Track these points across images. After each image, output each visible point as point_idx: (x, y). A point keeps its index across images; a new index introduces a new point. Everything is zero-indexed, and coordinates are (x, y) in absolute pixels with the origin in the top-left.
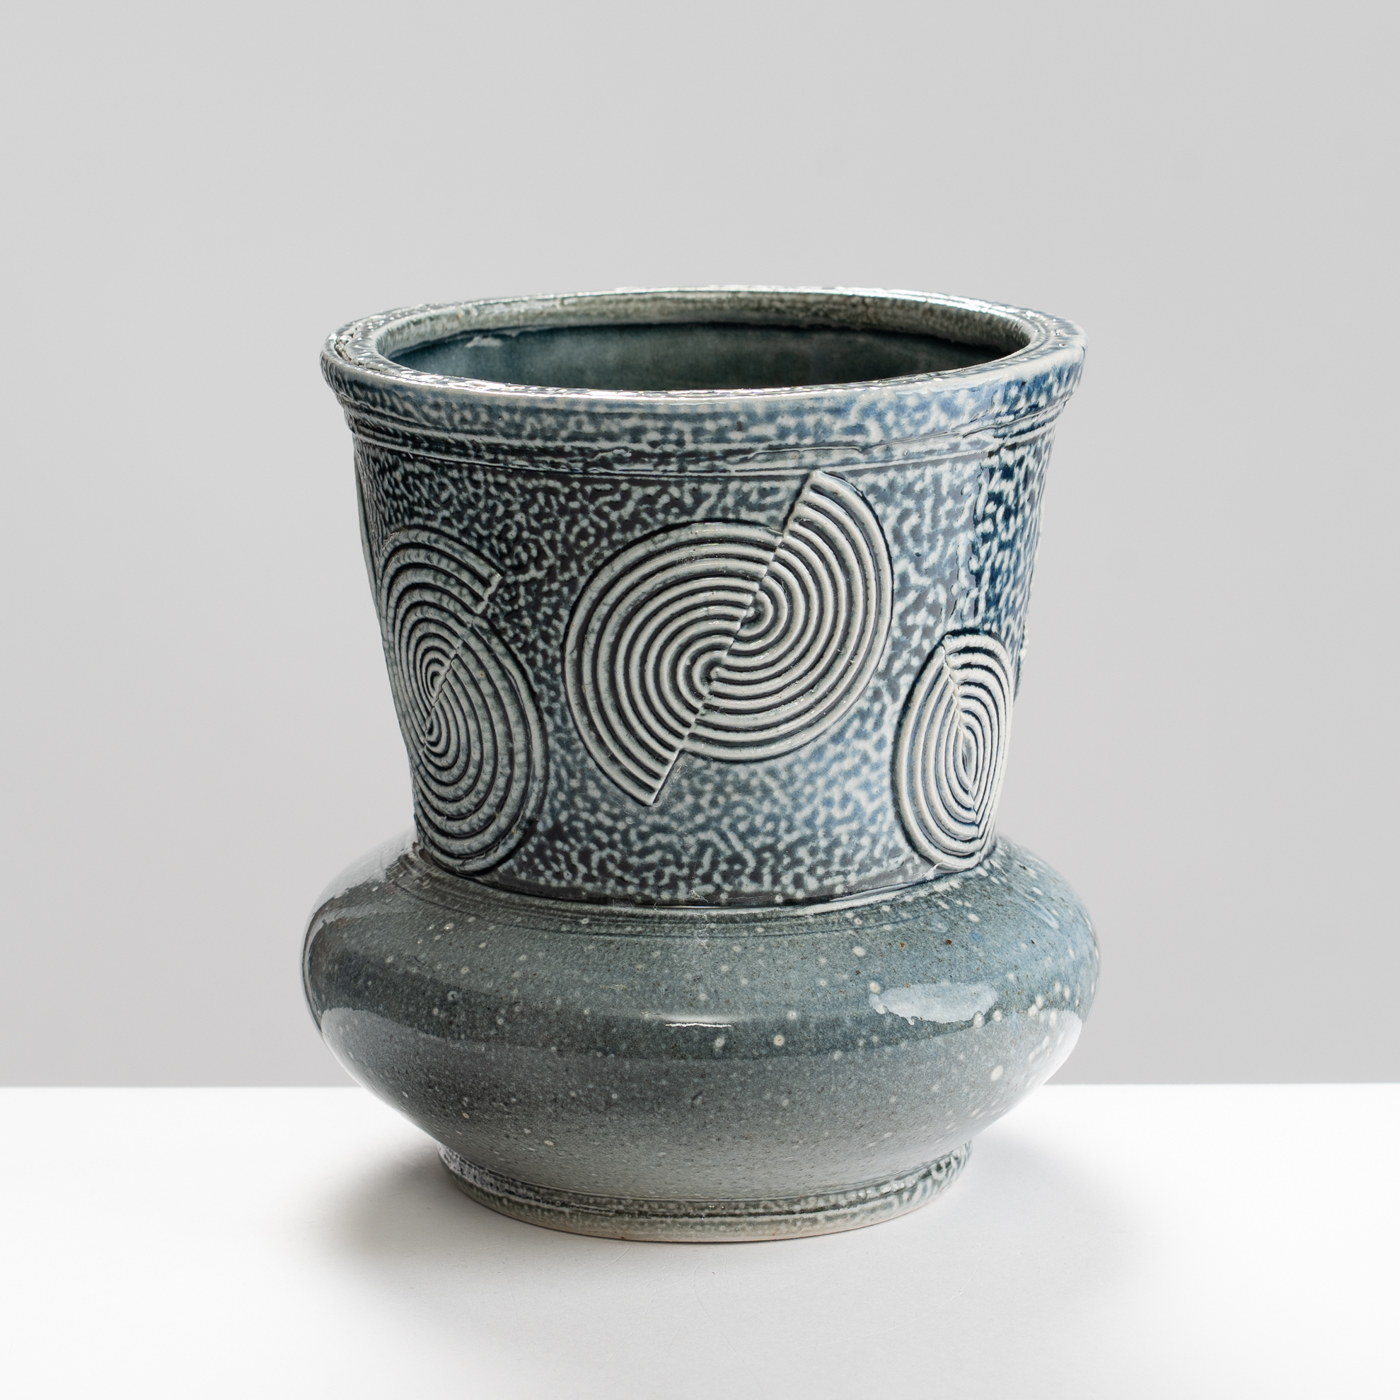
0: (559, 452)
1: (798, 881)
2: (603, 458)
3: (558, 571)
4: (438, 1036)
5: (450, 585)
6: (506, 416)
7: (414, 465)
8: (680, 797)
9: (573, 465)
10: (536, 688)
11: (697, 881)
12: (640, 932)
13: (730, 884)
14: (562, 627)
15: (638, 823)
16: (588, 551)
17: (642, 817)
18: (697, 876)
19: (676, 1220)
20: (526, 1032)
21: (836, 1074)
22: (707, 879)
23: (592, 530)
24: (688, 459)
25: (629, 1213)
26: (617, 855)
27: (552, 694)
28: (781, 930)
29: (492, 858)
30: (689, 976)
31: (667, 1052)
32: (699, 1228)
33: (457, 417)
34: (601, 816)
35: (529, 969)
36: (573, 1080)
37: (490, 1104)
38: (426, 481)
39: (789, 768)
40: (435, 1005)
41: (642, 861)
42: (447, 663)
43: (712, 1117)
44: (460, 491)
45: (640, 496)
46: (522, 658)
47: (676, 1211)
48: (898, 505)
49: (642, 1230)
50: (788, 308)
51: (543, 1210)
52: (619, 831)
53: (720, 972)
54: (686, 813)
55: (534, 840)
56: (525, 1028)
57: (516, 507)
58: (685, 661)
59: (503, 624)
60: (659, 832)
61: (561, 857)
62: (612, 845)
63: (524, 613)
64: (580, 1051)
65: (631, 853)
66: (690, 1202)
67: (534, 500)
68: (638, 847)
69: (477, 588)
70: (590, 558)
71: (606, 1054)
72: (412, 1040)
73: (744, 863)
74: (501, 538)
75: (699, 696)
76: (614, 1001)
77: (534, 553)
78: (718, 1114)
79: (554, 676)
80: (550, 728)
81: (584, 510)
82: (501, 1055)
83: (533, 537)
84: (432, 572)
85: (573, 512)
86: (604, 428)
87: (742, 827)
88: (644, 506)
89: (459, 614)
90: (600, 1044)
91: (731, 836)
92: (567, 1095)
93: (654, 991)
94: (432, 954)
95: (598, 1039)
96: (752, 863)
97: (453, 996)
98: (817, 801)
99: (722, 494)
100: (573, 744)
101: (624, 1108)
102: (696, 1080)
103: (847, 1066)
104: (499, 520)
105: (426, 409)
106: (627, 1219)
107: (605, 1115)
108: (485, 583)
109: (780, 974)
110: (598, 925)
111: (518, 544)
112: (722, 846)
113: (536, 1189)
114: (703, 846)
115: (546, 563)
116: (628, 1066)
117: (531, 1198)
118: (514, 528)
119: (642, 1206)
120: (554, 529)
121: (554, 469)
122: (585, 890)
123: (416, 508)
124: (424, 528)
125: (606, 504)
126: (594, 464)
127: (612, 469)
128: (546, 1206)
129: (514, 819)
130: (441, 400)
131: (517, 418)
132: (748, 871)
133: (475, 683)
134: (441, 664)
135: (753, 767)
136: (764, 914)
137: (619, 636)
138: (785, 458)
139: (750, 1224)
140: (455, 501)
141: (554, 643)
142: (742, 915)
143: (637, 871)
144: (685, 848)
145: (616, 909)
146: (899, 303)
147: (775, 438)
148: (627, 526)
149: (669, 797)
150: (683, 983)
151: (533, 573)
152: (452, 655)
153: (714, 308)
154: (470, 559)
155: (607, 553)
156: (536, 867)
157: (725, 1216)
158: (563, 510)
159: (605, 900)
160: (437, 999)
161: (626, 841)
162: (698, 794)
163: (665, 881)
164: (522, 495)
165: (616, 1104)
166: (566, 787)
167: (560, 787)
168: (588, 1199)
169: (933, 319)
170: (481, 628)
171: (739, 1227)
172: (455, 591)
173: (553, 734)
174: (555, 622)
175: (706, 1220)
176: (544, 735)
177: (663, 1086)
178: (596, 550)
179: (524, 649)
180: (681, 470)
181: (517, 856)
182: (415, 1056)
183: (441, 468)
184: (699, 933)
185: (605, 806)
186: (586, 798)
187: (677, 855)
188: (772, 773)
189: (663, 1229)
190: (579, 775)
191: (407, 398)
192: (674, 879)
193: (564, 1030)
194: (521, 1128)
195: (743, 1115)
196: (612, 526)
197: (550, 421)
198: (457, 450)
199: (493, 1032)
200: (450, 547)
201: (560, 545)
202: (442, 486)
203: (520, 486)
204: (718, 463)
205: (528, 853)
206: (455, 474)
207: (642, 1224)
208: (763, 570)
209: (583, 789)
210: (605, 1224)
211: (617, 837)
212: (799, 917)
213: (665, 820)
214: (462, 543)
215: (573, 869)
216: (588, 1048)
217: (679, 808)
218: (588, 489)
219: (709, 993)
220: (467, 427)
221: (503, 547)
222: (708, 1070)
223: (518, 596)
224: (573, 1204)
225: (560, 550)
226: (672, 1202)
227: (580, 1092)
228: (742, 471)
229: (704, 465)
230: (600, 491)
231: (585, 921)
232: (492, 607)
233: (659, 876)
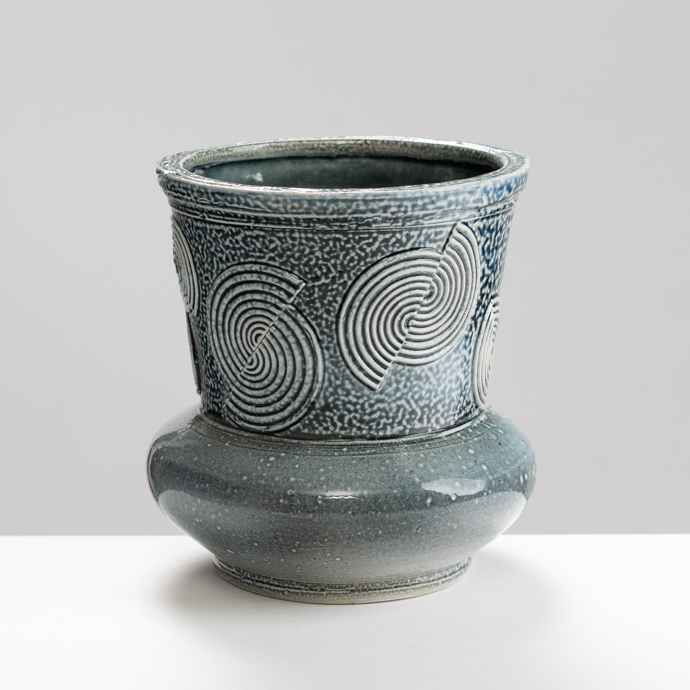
0: (345, 220)
1: (437, 421)
2: (368, 222)
3: (337, 279)
4: (284, 512)
5: (273, 290)
6: (318, 204)
7: (252, 232)
8: (390, 384)
9: (351, 226)
10: (320, 337)
11: (395, 425)
12: (374, 452)
13: (410, 425)
14: (337, 306)
15: (369, 398)
16: (353, 268)
17: (371, 396)
18: (396, 422)
19: (381, 591)
20: (335, 506)
21: (476, 511)
22: (400, 423)
23: (356, 258)
24: (407, 220)
25: (357, 591)
26: (358, 416)
27: (330, 339)
28: (436, 445)
29: (288, 423)
30: (407, 471)
31: (406, 508)
32: (391, 594)
33: (289, 207)
34: (351, 398)
35: (328, 475)
36: (360, 527)
37: (312, 543)
38: (261, 239)
39: (437, 366)
40: (280, 498)
41: (370, 418)
42: (267, 329)
43: (424, 537)
44: (283, 243)
45: (382, 239)
46: (313, 323)
47: (380, 587)
48: (485, 236)
49: (364, 598)
50: (327, 147)
51: (310, 594)
52: (360, 404)
53: (420, 467)
54: (392, 392)
55: (314, 412)
56: (334, 504)
57: (316, 249)
58: (398, 318)
59: (303, 307)
60: (379, 403)
61: (328, 419)
62: (356, 411)
63: (317, 301)
64: (363, 512)
65: (365, 414)
66: (386, 582)
67: (327, 244)
68: (368, 411)
69: (291, 290)
70: (354, 271)
71: (377, 512)
72: (267, 516)
73: (416, 414)
74: (305, 265)
75: (404, 334)
76: (376, 486)
77: (325, 271)
78: (427, 536)
79: (331, 331)
80: (327, 356)
81: (353, 248)
82: (322, 518)
83: (325, 263)
84: (260, 284)
85: (348, 249)
86: (370, 207)
87: (416, 397)
88: (384, 244)
89: (278, 304)
90: (374, 508)
91: (412, 402)
92: (356, 534)
93: (394, 479)
94: (270, 473)
95: (373, 505)
96: (419, 414)
97: (290, 492)
98: (447, 381)
99: (419, 236)
100: (339, 363)
101: (384, 538)
102: (419, 520)
103: (481, 506)
104: (306, 256)
105: (270, 203)
106: (357, 593)
107: (374, 542)
108: (296, 287)
109: (446, 465)
110: (352, 451)
111: (316, 267)
112: (407, 407)
113: (306, 584)
114: (399, 407)
115: (331, 276)
116: (387, 517)
117: (302, 589)
118: (314, 259)
119: (364, 586)
120: (337, 259)
121: (340, 229)
122: (340, 434)
123: (251, 253)
124: (256, 263)
125: (365, 244)
126: (363, 225)
127: (371, 227)
128: (312, 592)
129: (303, 403)
130: (280, 199)
131: (325, 205)
132: (418, 418)
133: (285, 338)
134: (264, 329)
135: (423, 367)
136: (426, 438)
137: (368, 309)
138: (447, 217)
139: (413, 589)
140: (279, 248)
141: (332, 314)
142: (416, 439)
143: (368, 423)
144: (391, 409)
145: (358, 442)
146: (386, 142)
147: (446, 207)
148: (374, 254)
149: (386, 385)
150: (406, 474)
151: (323, 280)
152: (271, 324)
153: (291, 149)
154: (287, 276)
155: (363, 268)
156: (314, 426)
157: (402, 586)
158: (342, 248)
159: (351, 438)
160: (281, 495)
161: (363, 408)
162: (398, 382)
163: (381, 426)
164: (321, 243)
165: (381, 536)
166: (333, 385)
167: (330, 385)
168: (335, 586)
169: (407, 149)
170: (291, 310)
171: (409, 591)
172: (276, 293)
173: (328, 359)
174: (334, 304)
175: (394, 589)
176: (324, 360)
177: (404, 525)
178: (358, 267)
179: (315, 319)
180: (403, 225)
181: (303, 421)
182: (269, 524)
183: (273, 232)
184: (402, 450)
185: (353, 393)
186: (344, 389)
187: (387, 413)
188: (431, 369)
189: (374, 597)
190: (341, 378)
191: (258, 199)
192: (385, 425)
193: (355, 503)
194: (326, 553)
195: (437, 535)
196: (367, 255)
197: (342, 205)
198: (285, 223)
199: (316, 508)
200: (275, 271)
201: (339, 266)
202: (271, 242)
203: (320, 238)
204: (420, 221)
205: (309, 419)
206: (281, 235)
207: (364, 595)
208: (434, 271)
209: (343, 385)
210: (345, 597)
211: (358, 407)
212: (440, 438)
213: (383, 397)
214: (281, 269)
215: (334, 425)
216: (368, 510)
217: (390, 390)
218: (357, 237)
219: (419, 478)
220: (294, 211)
221: (307, 269)
222: (424, 515)
223: (314, 293)
224: (327, 589)
225: (339, 269)
226: (378, 583)
227: (363, 532)
228: (429, 224)
229: (414, 222)
230: (363, 238)
231: (345, 449)
232: (297, 299)
233: (378, 424)
